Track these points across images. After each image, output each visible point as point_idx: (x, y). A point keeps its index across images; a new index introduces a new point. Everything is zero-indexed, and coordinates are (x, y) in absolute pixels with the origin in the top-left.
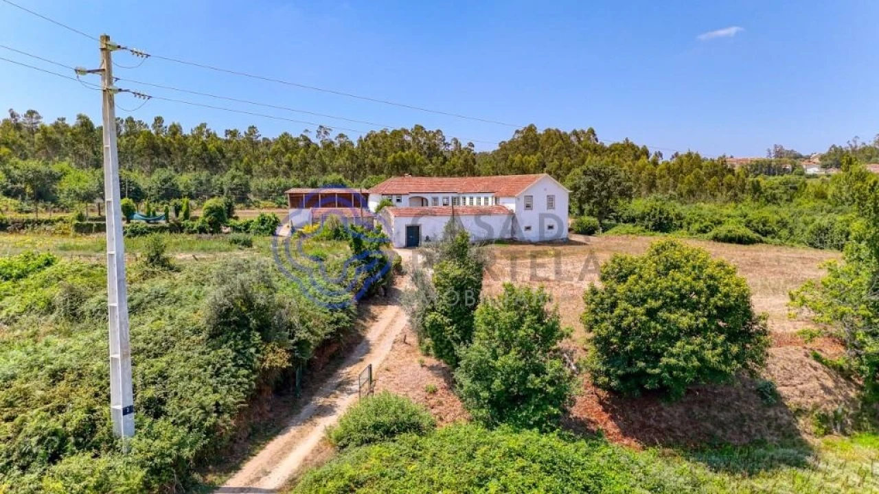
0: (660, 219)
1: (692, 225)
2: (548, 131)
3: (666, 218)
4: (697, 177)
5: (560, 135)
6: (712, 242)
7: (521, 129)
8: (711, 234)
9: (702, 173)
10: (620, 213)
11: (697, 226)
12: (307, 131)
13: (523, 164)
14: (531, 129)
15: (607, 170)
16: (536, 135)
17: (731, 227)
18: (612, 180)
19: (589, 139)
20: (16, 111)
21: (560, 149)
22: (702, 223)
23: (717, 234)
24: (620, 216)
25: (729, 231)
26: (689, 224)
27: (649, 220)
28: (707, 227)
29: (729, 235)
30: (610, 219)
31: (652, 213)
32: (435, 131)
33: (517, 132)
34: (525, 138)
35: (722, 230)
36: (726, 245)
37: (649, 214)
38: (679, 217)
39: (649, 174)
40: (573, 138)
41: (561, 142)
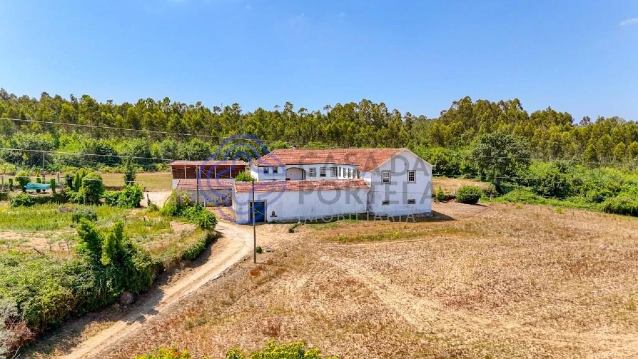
0: (556, 185)
1: (589, 192)
2: (479, 101)
3: (563, 185)
4: (605, 142)
5: (490, 105)
6: (603, 214)
7: (457, 100)
8: (603, 205)
9: (610, 138)
10: (522, 177)
11: (592, 194)
12: (276, 106)
13: (439, 132)
14: (466, 100)
15: (504, 138)
16: (469, 106)
17: (625, 199)
18: (509, 147)
19: (515, 107)
20: (75, 96)
21: (489, 116)
22: (599, 190)
23: (610, 205)
24: (522, 180)
25: (623, 203)
26: (586, 190)
27: (545, 186)
28: (604, 195)
29: (623, 206)
30: (512, 182)
31: (548, 179)
32: (379, 104)
33: (454, 103)
34: (461, 107)
35: (615, 202)
36: (618, 217)
37: (544, 180)
38: (577, 183)
39: (555, 140)
40: (502, 107)
41: (489, 110)
